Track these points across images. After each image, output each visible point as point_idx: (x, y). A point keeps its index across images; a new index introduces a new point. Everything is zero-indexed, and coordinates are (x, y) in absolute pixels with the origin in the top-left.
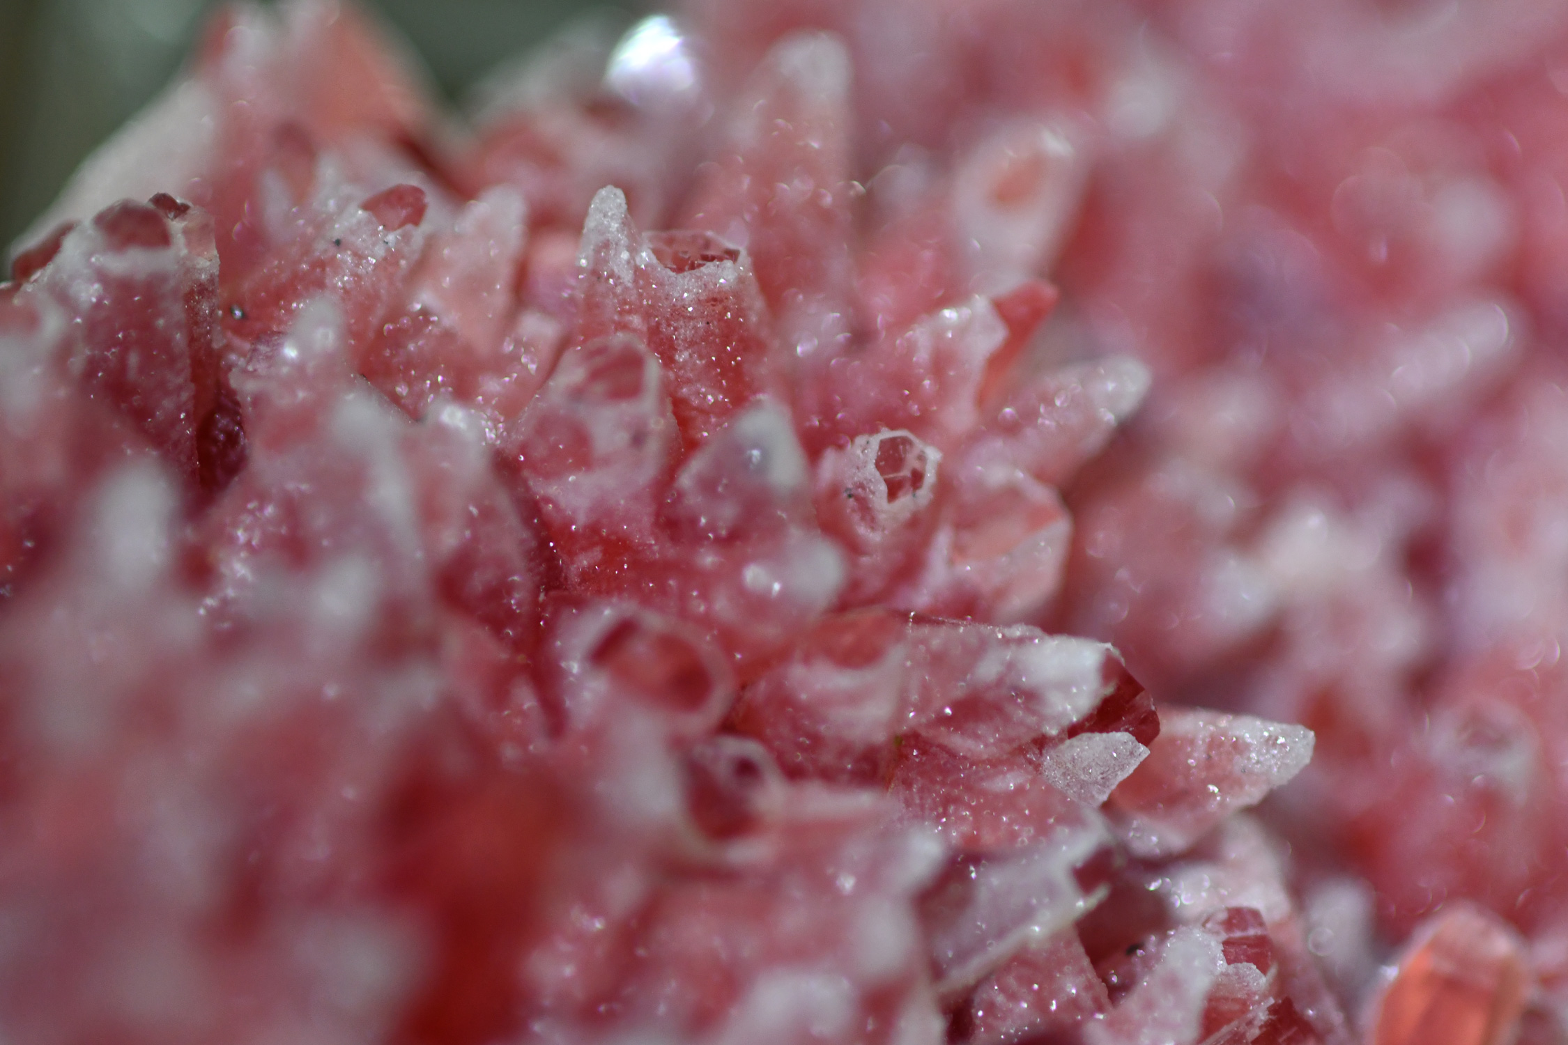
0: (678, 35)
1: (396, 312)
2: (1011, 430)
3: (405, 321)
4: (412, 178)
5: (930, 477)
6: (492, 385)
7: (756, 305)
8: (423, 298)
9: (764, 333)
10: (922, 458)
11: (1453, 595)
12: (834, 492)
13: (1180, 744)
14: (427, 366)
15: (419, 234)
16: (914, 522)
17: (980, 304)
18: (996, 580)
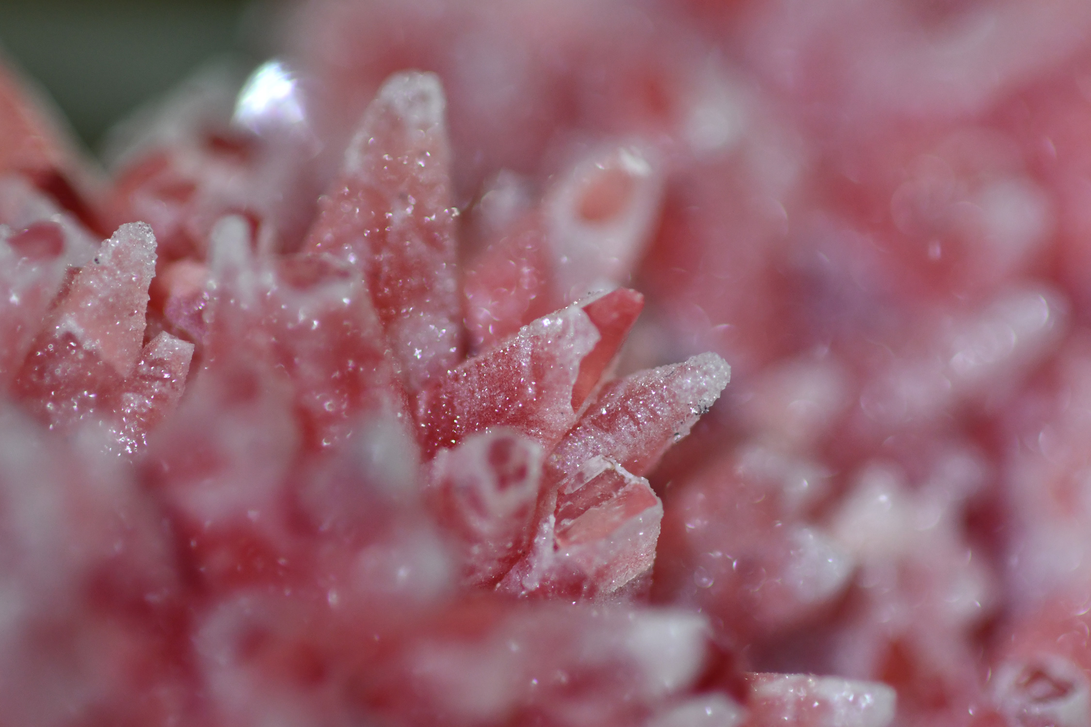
0: (290, 78)
1: (43, 338)
2: (608, 424)
3: (51, 347)
4: (56, 217)
5: (535, 471)
6: (132, 402)
7: (371, 318)
8: (69, 323)
9: (378, 343)
10: (526, 453)
11: (1014, 561)
12: (447, 488)
13: (773, 705)
14: (75, 385)
15: (60, 267)
16: (521, 513)
17: (575, 311)
18: (599, 561)
